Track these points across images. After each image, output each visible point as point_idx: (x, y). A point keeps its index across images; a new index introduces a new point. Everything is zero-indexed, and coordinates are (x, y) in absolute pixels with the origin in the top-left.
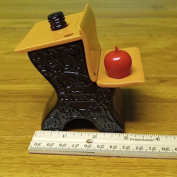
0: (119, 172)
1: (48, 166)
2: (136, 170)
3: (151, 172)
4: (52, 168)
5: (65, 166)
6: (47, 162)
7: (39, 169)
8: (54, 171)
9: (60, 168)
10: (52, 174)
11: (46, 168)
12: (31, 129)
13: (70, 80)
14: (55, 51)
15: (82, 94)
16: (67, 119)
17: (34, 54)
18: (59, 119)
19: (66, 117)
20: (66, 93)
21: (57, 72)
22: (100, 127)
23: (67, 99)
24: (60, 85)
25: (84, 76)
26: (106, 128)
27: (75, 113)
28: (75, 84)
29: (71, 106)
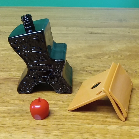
0: (62, 135)
1: (13, 128)
2: (75, 135)
3: (85, 136)
4: (15, 130)
5: (24, 129)
6: (12, 126)
7: (5, 130)
8: (16, 132)
9: (21, 130)
10: (14, 134)
11: (11, 129)
12: (7, 103)
13: (36, 57)
14: (26, 38)
15: (44, 66)
16: (34, 83)
17: (12, 40)
18: (29, 84)
19: (33, 82)
20: (33, 65)
21: (27, 52)
22: (56, 88)
23: (34, 70)
24: (29, 61)
25: (45, 54)
26: (60, 89)
27: (40, 79)
28: (39, 59)
29: (36, 74)
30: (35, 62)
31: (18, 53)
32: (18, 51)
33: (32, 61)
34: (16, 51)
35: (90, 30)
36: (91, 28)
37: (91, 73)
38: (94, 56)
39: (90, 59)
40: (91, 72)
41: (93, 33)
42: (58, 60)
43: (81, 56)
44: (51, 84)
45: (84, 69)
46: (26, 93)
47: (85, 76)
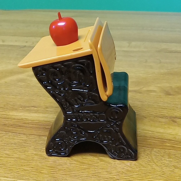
13: (78, 98)
14: (62, 66)
15: (91, 114)
16: (74, 141)
17: (39, 69)
18: (65, 142)
19: (72, 140)
20: (73, 112)
21: (64, 89)
22: (110, 151)
23: (75, 120)
24: (67, 104)
25: (93, 94)
26: (117, 152)
27: (83, 135)
28: (84, 103)
29: (78, 127)
30: (77, 106)
31: (49, 91)
32: (48, 88)
33: (72, 105)
34: (45, 87)
35: (164, 46)
36: (165, 44)
37: (175, 122)
38: (177, 90)
39: (170, 96)
40: (175, 120)
41: (170, 52)
42: (116, 105)
43: (155, 90)
44: (103, 144)
45: (162, 113)
46: (60, 156)
47: (165, 126)
